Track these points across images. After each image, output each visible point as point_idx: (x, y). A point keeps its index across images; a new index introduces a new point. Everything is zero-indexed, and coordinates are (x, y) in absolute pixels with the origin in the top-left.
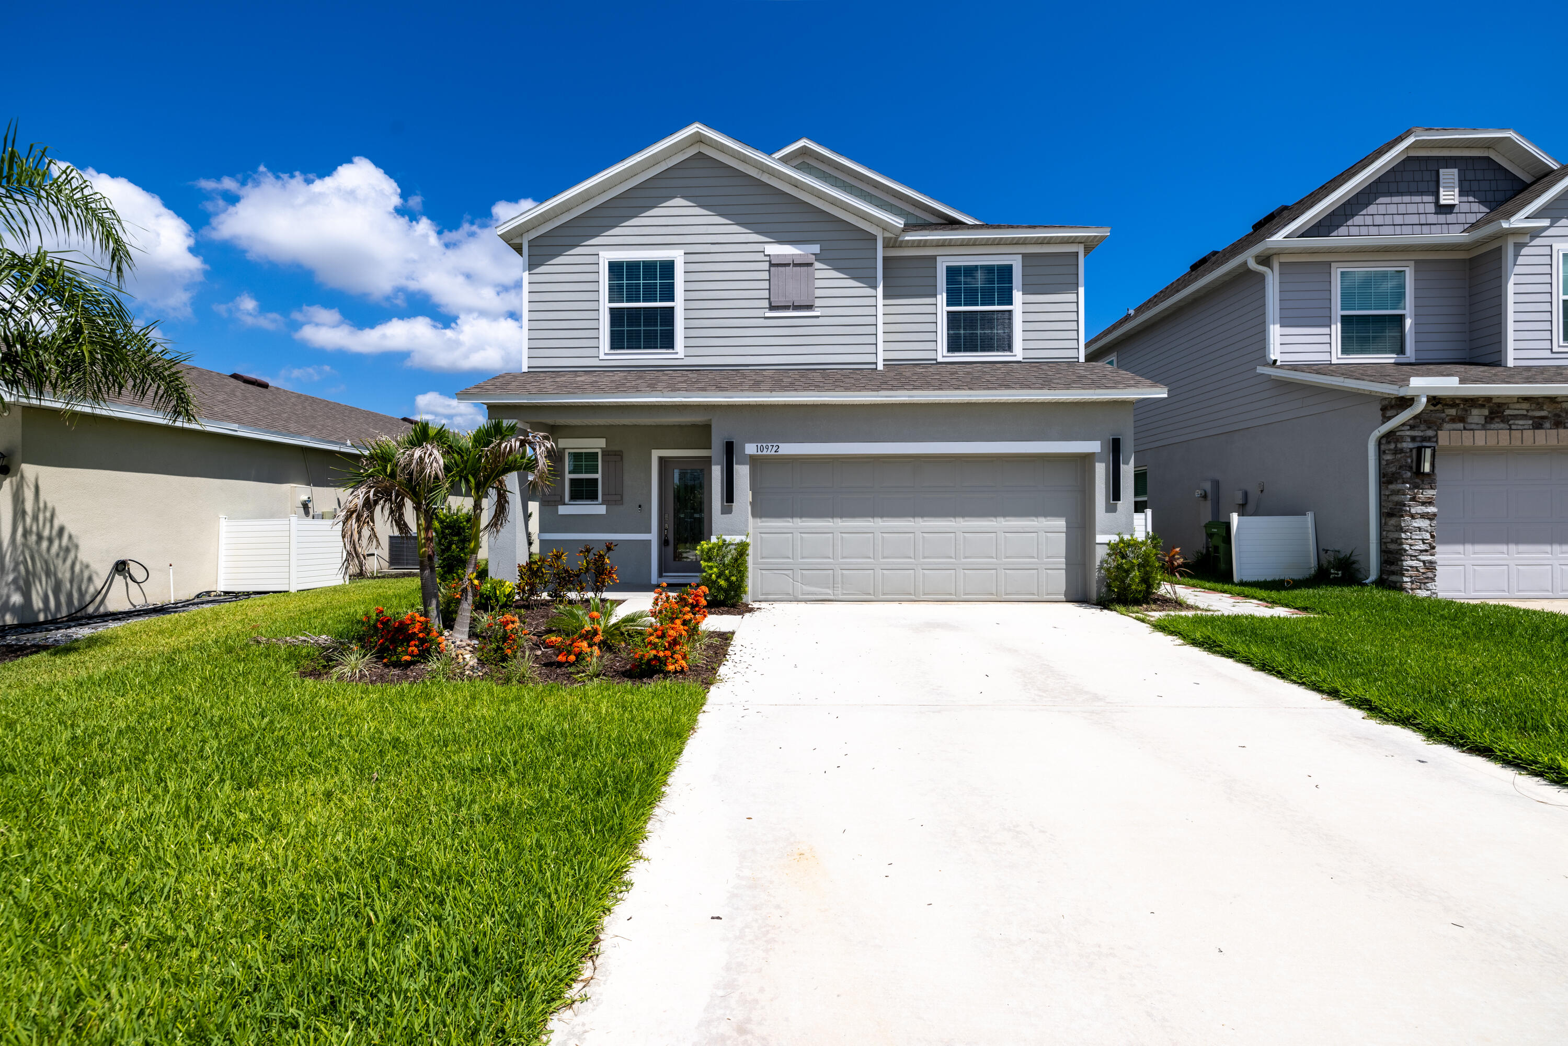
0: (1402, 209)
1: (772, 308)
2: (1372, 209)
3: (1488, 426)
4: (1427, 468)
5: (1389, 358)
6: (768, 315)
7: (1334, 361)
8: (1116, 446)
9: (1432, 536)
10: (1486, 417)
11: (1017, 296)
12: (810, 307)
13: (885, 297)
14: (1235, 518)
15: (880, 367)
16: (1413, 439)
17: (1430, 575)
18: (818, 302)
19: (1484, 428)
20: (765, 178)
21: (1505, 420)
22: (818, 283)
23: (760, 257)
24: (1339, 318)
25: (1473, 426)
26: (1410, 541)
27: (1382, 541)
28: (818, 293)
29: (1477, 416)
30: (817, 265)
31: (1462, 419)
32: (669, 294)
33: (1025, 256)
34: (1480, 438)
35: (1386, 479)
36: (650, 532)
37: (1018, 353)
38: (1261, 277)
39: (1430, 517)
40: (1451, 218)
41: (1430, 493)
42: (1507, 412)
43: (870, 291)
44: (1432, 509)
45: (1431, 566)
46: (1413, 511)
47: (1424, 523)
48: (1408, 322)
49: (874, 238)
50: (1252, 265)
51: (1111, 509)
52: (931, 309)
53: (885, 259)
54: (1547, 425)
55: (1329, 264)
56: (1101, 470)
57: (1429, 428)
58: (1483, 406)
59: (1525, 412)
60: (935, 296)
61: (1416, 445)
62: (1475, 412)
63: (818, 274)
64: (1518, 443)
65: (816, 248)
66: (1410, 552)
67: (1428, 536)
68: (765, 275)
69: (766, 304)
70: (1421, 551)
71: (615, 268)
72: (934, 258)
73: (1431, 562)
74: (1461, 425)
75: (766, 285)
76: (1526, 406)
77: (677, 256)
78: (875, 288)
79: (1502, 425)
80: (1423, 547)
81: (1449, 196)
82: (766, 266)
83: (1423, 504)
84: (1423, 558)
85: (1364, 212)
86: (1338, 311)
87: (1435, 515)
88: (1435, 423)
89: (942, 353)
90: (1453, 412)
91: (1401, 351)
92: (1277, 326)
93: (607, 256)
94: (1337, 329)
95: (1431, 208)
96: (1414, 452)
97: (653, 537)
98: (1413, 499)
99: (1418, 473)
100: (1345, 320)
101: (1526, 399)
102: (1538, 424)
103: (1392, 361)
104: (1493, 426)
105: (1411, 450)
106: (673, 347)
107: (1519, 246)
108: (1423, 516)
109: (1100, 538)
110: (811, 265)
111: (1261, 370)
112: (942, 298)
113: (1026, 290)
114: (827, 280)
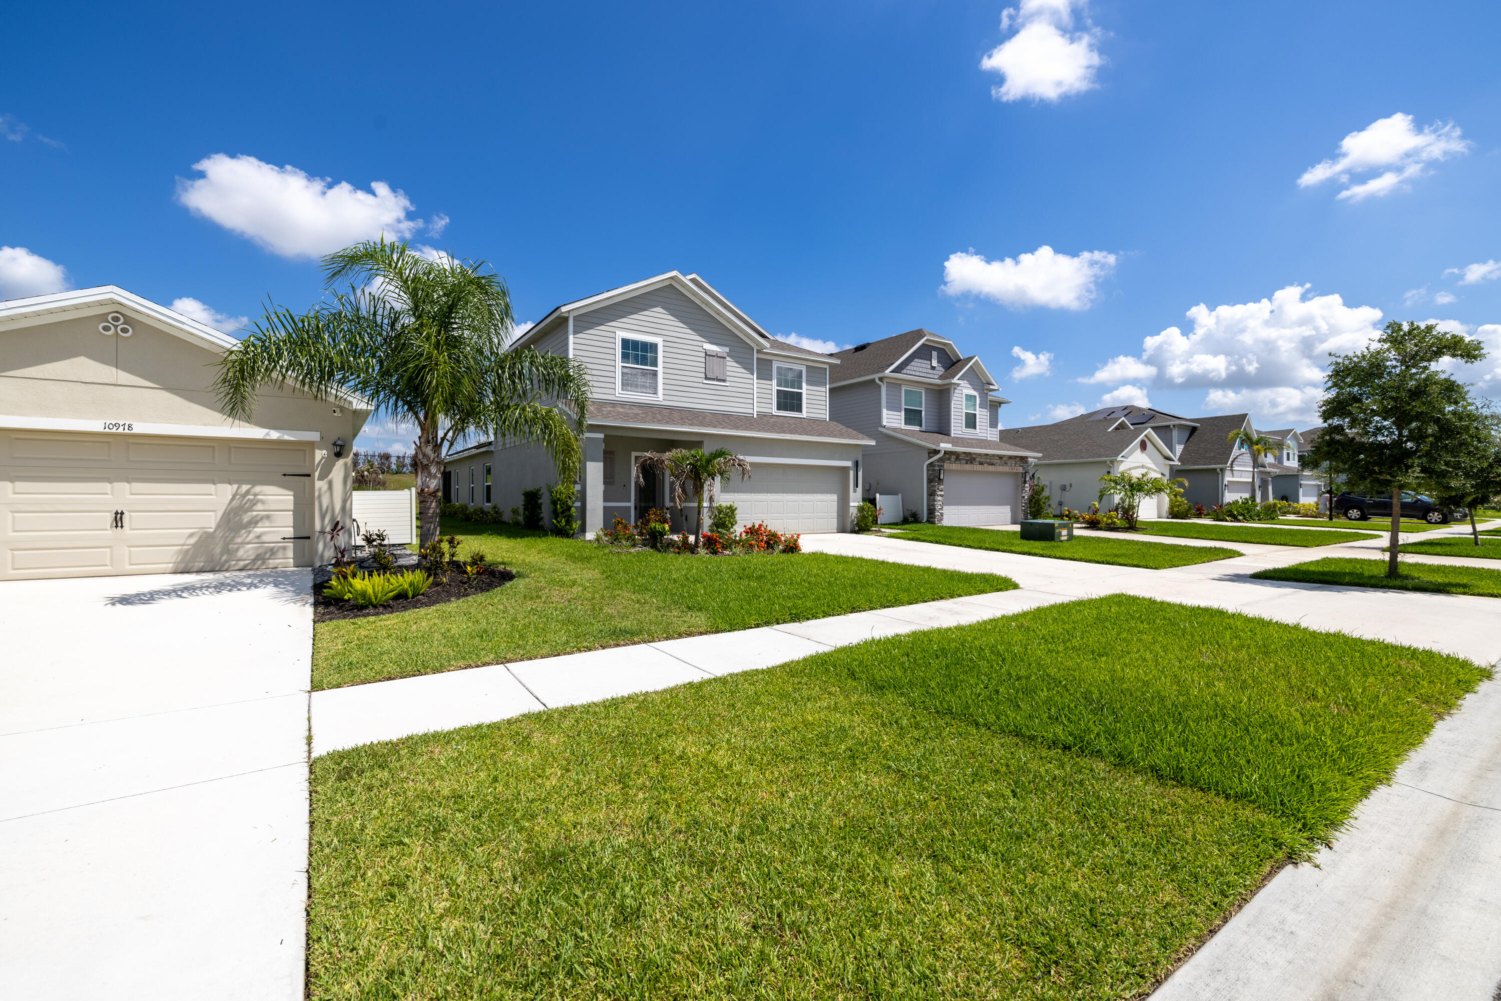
0: (922, 365)
1: (706, 378)
2: (913, 363)
3: (955, 462)
4: (940, 477)
5: (917, 428)
6: (704, 382)
7: (902, 428)
8: (856, 464)
9: (942, 503)
10: (955, 459)
11: (804, 385)
12: (724, 381)
13: (758, 378)
14: (878, 495)
15: (755, 416)
16: (938, 466)
17: (942, 518)
18: (728, 379)
20: (703, 306)
21: (959, 460)
22: (728, 369)
23: (701, 349)
24: (904, 409)
26: (936, 505)
27: (928, 506)
28: (728, 373)
30: (728, 358)
31: (949, 459)
32: (655, 363)
33: (807, 366)
34: (953, 466)
35: (930, 481)
36: (630, 501)
37: (804, 414)
38: (880, 387)
40: (935, 372)
41: (942, 487)
42: (960, 457)
43: (751, 376)
44: (942, 493)
45: (942, 515)
46: (937, 493)
47: (940, 498)
48: (923, 413)
49: (754, 349)
50: (877, 381)
51: (855, 491)
52: (769, 387)
53: (758, 359)
54: (971, 464)
55: (901, 386)
56: (852, 473)
57: (943, 462)
58: (955, 455)
59: (964, 458)
60: (772, 380)
61: (939, 468)
62: (953, 457)
63: (728, 363)
64: (962, 469)
65: (727, 349)
66: (937, 509)
68: (703, 360)
69: (703, 375)
71: (625, 343)
72: (771, 361)
73: (942, 513)
75: (703, 365)
76: (964, 455)
77: (658, 340)
78: (753, 374)
79: (959, 462)
80: (940, 509)
81: (935, 363)
82: (703, 355)
83: (940, 491)
85: (911, 364)
86: (903, 407)
87: (943, 495)
88: (944, 460)
89: (775, 411)
90: (947, 456)
91: (921, 426)
92: (885, 410)
93: (621, 334)
94: (903, 413)
95: (929, 367)
96: (938, 471)
97: (632, 504)
98: (936, 489)
99: (939, 479)
101: (957, 452)
102: (967, 462)
103: (922, 430)
104: (957, 462)
106: (656, 393)
107: (955, 389)
108: (940, 495)
109: (852, 504)
110: (725, 358)
111: (880, 429)
112: (774, 382)
113: (808, 383)
114: (732, 367)
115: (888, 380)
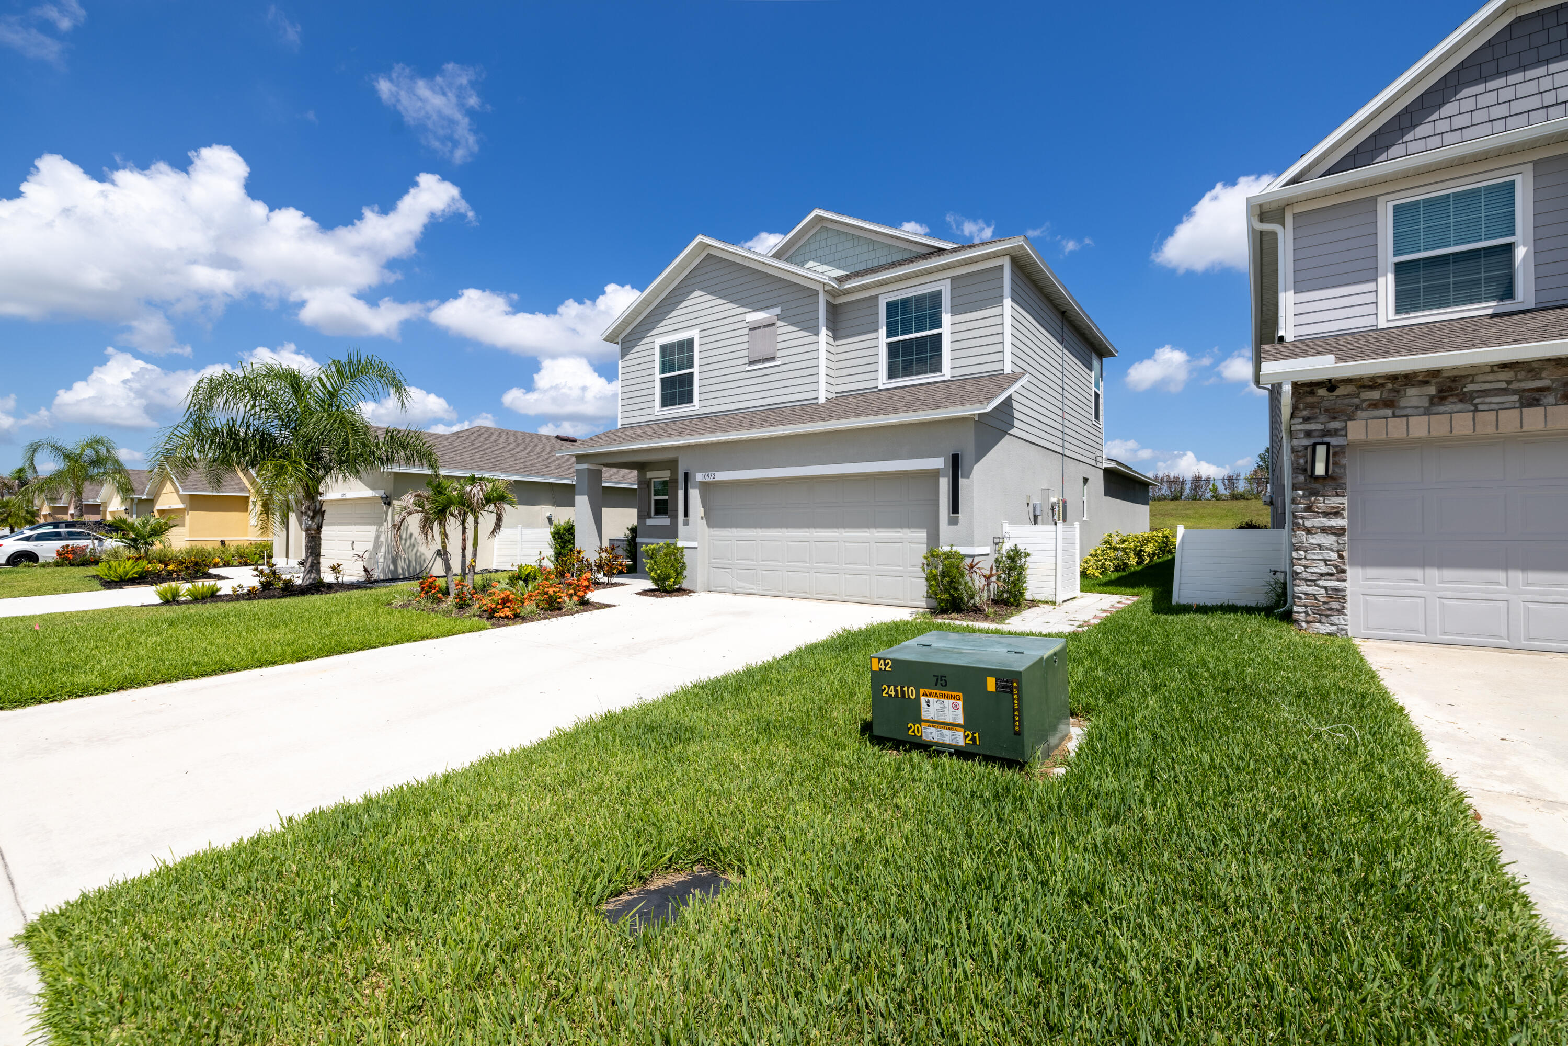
1: (751, 363)
3: (1435, 409)
4: (1320, 469)
5: (1486, 308)
6: (748, 369)
7: (1382, 324)
8: (955, 461)
9: (1341, 557)
10: (1432, 398)
11: (946, 318)
12: (773, 359)
14: (1180, 530)
15: (822, 401)
16: (1308, 434)
17: (1335, 605)
18: (778, 354)
19: (1427, 412)
20: (746, 263)
21: (1465, 398)
22: (779, 338)
23: (743, 324)
24: (1391, 267)
25: (1405, 412)
26: (1304, 562)
28: (779, 346)
29: (1414, 396)
30: (780, 323)
31: (1389, 403)
32: (691, 363)
33: (953, 279)
34: (1419, 427)
39: (1339, 532)
41: (1335, 501)
42: (1470, 388)
43: (814, 338)
44: (1336, 522)
45: (1337, 595)
46: (1308, 524)
47: (1329, 540)
48: (1520, 252)
49: (817, 293)
50: (1256, 225)
52: (871, 343)
54: (1551, 399)
55: (1374, 199)
56: (944, 484)
57: (1334, 418)
58: (1426, 383)
59: (1504, 385)
60: (877, 330)
61: (1312, 441)
62: (1411, 391)
63: (780, 331)
64: (1491, 429)
65: (777, 310)
66: (1304, 575)
67: (1334, 556)
68: (747, 338)
69: (747, 360)
70: (1322, 575)
71: (664, 350)
72: (876, 297)
73: (1336, 590)
74: (1389, 412)
75: (747, 346)
76: (1507, 375)
77: (694, 333)
78: (817, 334)
79: (1460, 406)
80: (1324, 569)
82: (746, 331)
83: (1326, 514)
84: (1322, 583)
85: (1435, 116)
86: (1387, 257)
87: (1343, 529)
88: (1342, 412)
89: (882, 380)
90: (1375, 395)
91: (1508, 293)
92: (1290, 293)
93: (659, 342)
94: (1387, 284)
96: (1309, 450)
98: (1309, 509)
100: (1400, 269)
101: (1504, 366)
102: (1531, 399)
103: (1490, 311)
104: (1442, 409)
105: (1306, 448)
106: (692, 402)
108: (1325, 530)
109: (942, 550)
110: (773, 324)
112: (883, 331)
113: (954, 312)
114: (787, 333)
115: (1298, 209)
